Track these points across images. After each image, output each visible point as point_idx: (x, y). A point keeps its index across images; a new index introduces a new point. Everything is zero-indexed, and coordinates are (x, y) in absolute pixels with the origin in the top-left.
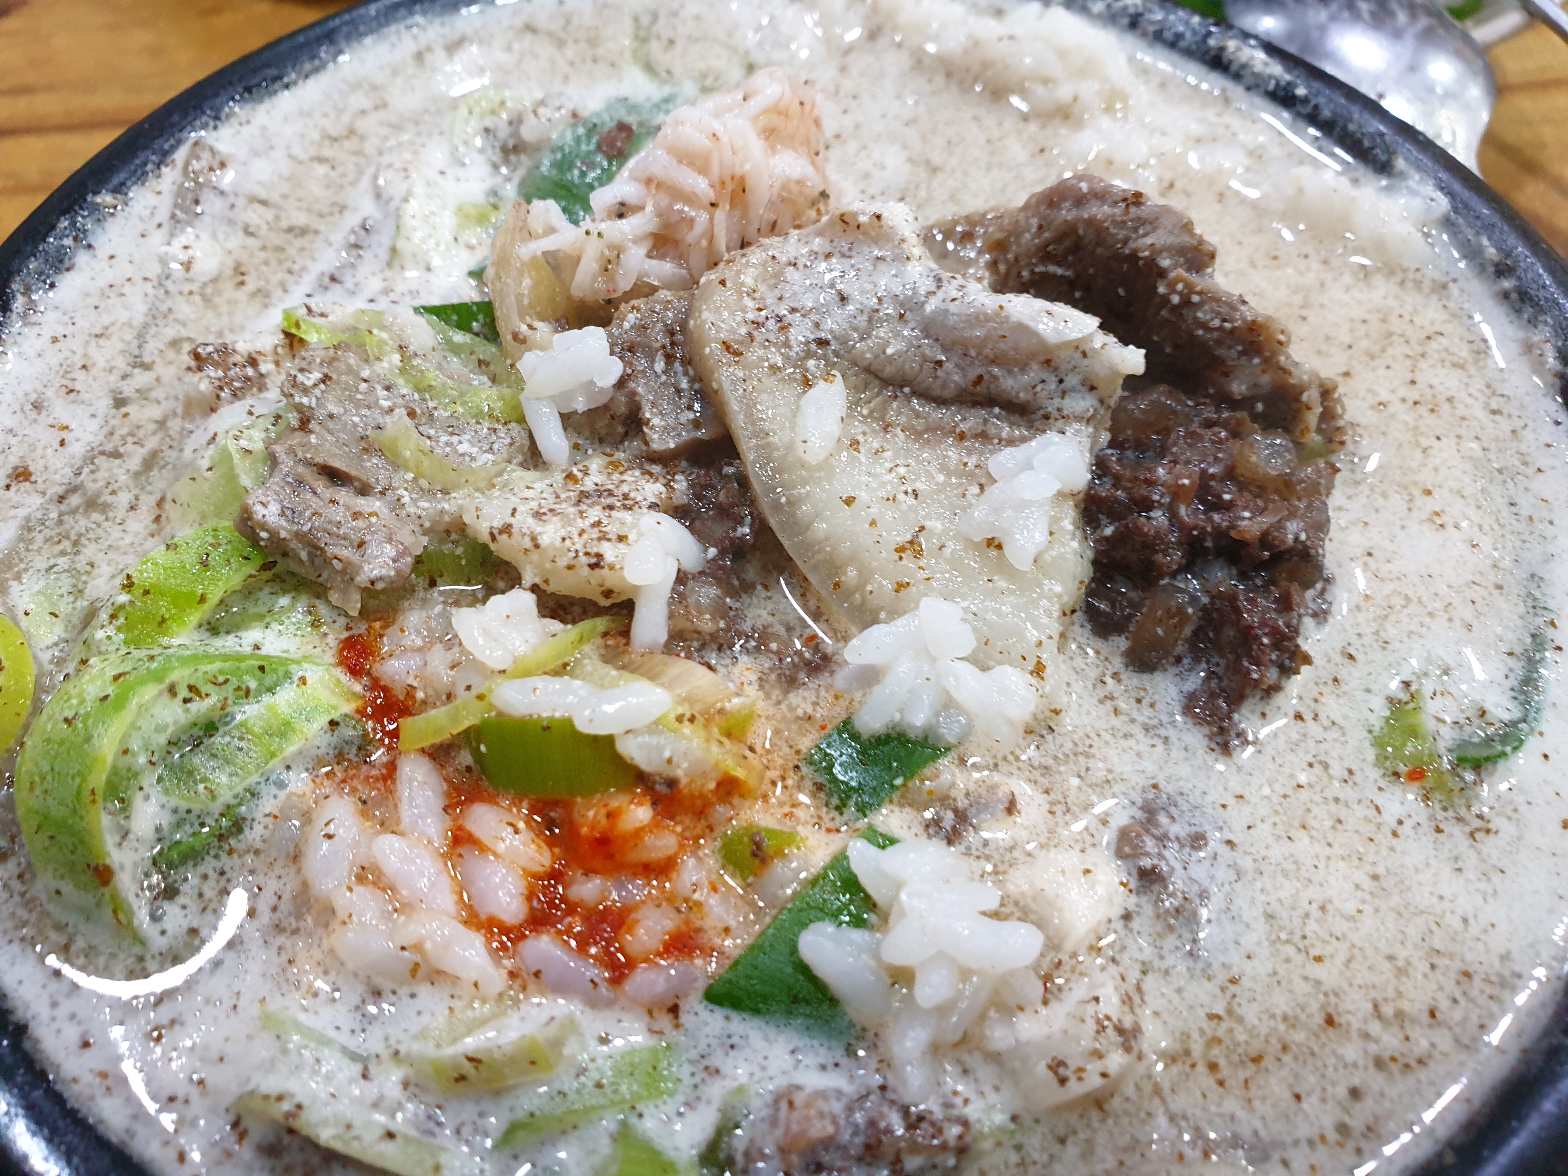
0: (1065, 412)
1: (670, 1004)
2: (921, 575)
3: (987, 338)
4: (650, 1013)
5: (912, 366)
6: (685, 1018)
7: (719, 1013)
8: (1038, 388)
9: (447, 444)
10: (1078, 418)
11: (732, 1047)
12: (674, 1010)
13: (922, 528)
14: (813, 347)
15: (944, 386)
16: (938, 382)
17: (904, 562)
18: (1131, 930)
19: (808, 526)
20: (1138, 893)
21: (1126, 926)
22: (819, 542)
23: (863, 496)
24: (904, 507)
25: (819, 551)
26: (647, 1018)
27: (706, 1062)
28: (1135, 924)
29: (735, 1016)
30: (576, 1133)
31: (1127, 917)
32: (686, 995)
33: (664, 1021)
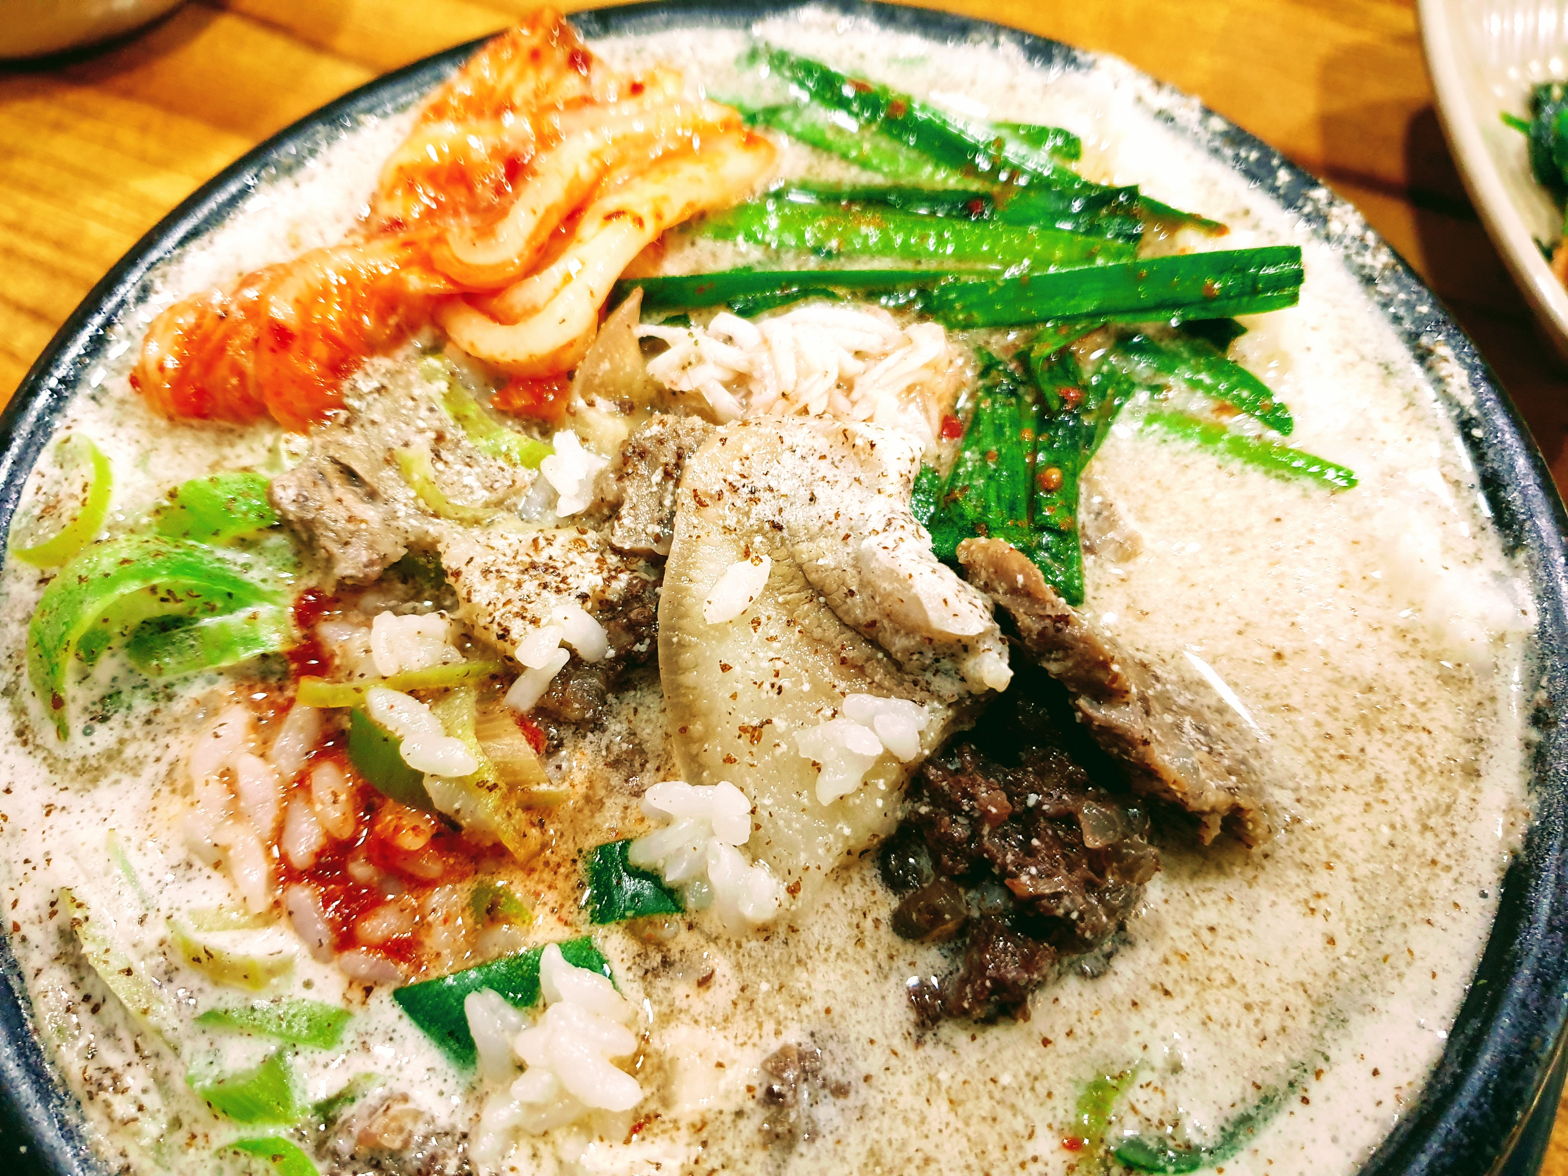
0: (932, 688)
1: (368, 984)
2: (748, 759)
3: (890, 594)
4: (351, 984)
5: (831, 584)
6: (373, 1001)
7: (398, 1010)
8: (915, 657)
9: (459, 473)
10: (940, 698)
11: (391, 1039)
12: (368, 991)
13: (769, 722)
14: (767, 526)
15: (847, 612)
16: (845, 607)
17: (741, 741)
18: (735, 1126)
19: (685, 670)
20: (758, 1103)
21: (734, 1121)
22: (688, 688)
23: (737, 669)
24: (764, 696)
25: (684, 695)
26: (346, 985)
27: (367, 1038)
28: (742, 1123)
29: (407, 1019)
30: (248, 1039)
31: (739, 1114)
32: (382, 985)
33: (357, 994)
